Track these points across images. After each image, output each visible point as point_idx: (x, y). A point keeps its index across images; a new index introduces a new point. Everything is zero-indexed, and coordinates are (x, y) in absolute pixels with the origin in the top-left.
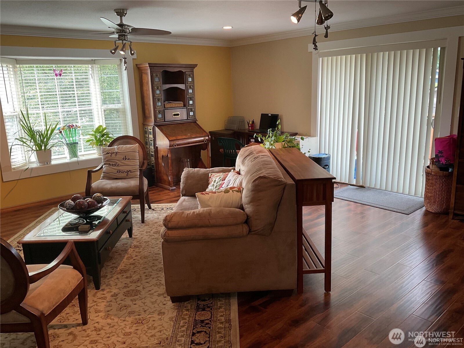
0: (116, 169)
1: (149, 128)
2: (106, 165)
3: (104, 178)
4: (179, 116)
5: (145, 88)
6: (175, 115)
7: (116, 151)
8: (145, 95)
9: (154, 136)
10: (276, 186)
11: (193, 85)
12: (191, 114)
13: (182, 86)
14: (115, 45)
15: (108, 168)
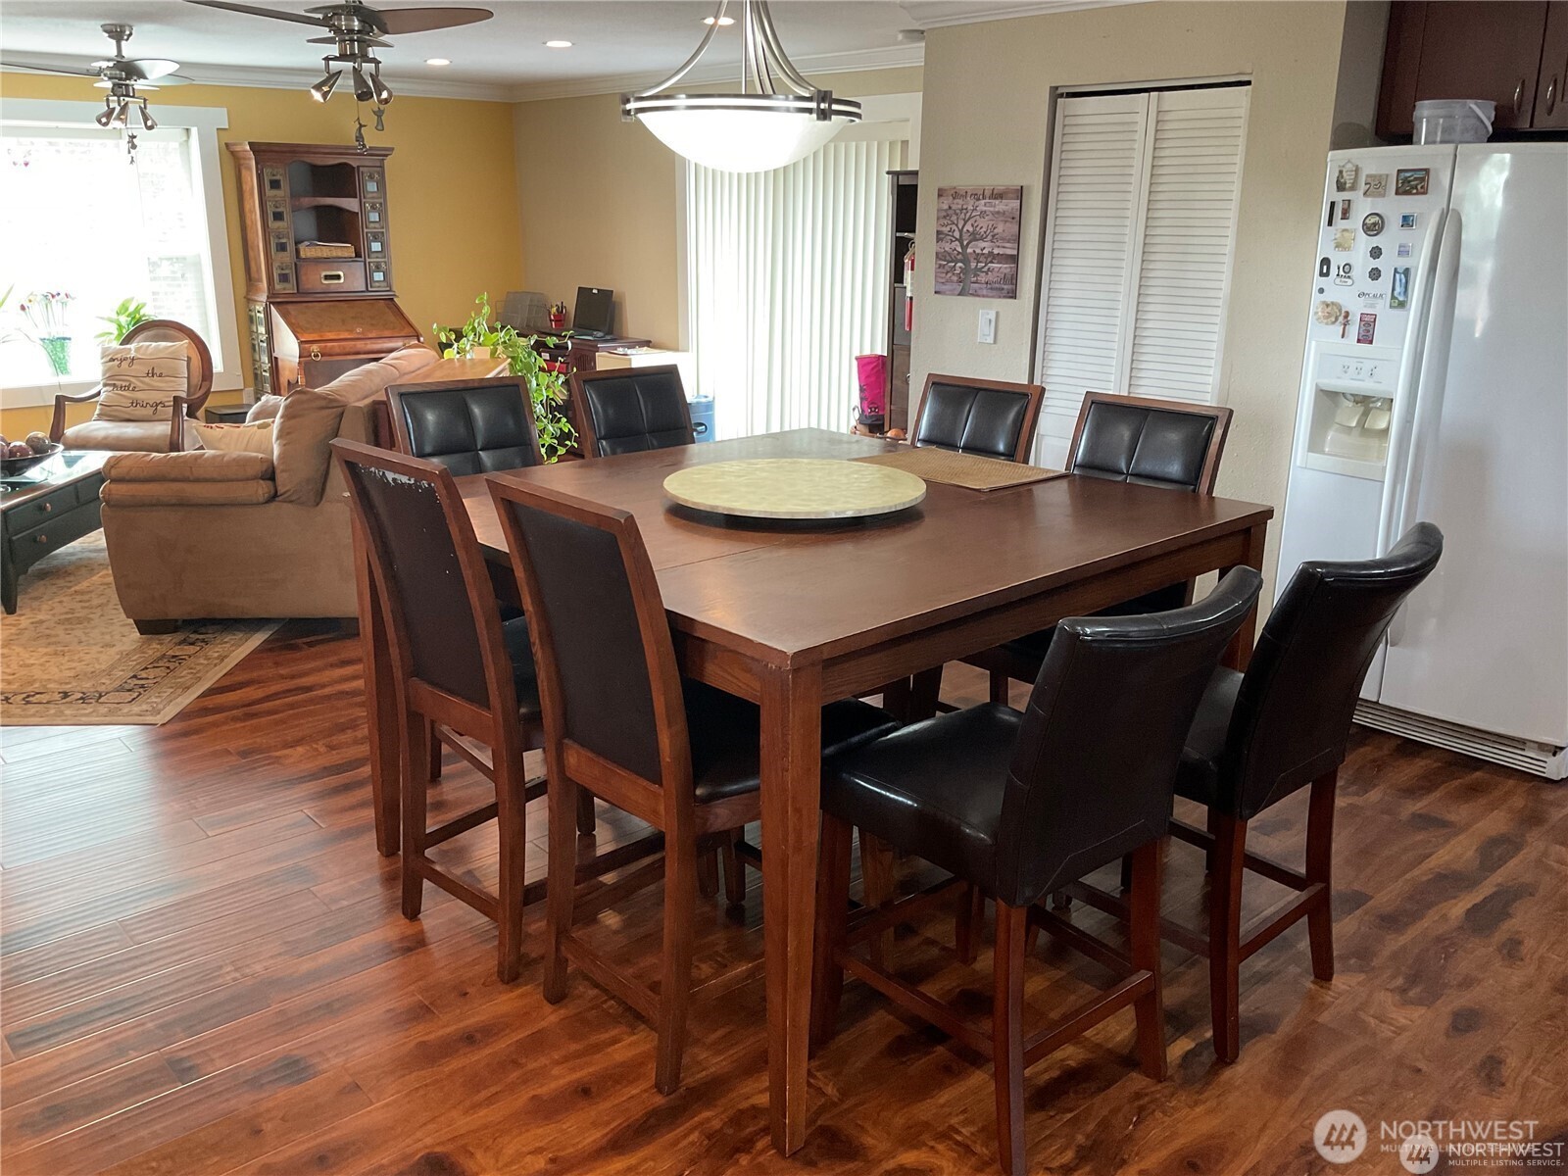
0: (129, 398)
1: (257, 307)
2: (107, 388)
3: (102, 417)
4: (342, 281)
5: (247, 207)
6: (327, 277)
7: (133, 354)
8: (248, 222)
9: (270, 331)
10: (322, 408)
11: (382, 201)
12: (379, 276)
13: (350, 204)
14: (108, 106)
15: (110, 394)
